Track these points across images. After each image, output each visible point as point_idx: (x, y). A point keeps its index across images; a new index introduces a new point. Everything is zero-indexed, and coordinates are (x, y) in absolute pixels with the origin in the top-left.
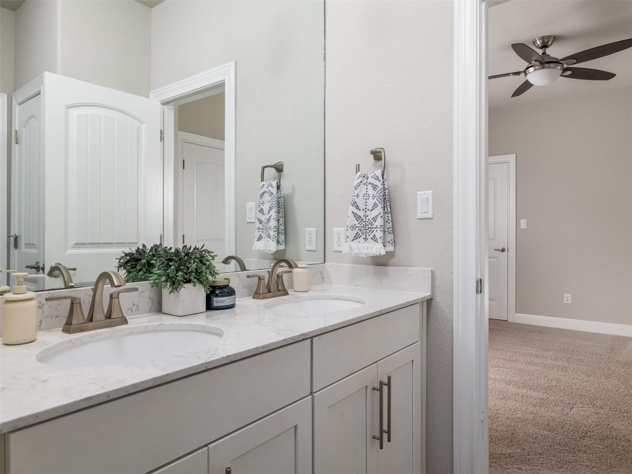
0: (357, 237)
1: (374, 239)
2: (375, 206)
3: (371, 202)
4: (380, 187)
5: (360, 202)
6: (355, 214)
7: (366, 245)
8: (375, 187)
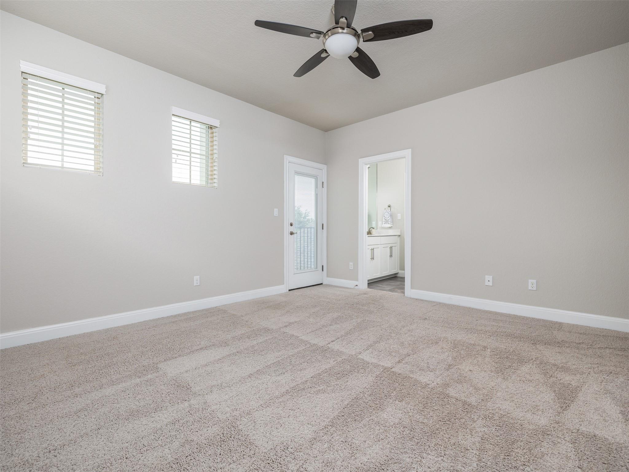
0: (385, 223)
1: (389, 224)
2: (389, 217)
3: (388, 216)
4: (390, 213)
5: (386, 216)
6: (385, 219)
7: (387, 225)
8: (389, 213)
